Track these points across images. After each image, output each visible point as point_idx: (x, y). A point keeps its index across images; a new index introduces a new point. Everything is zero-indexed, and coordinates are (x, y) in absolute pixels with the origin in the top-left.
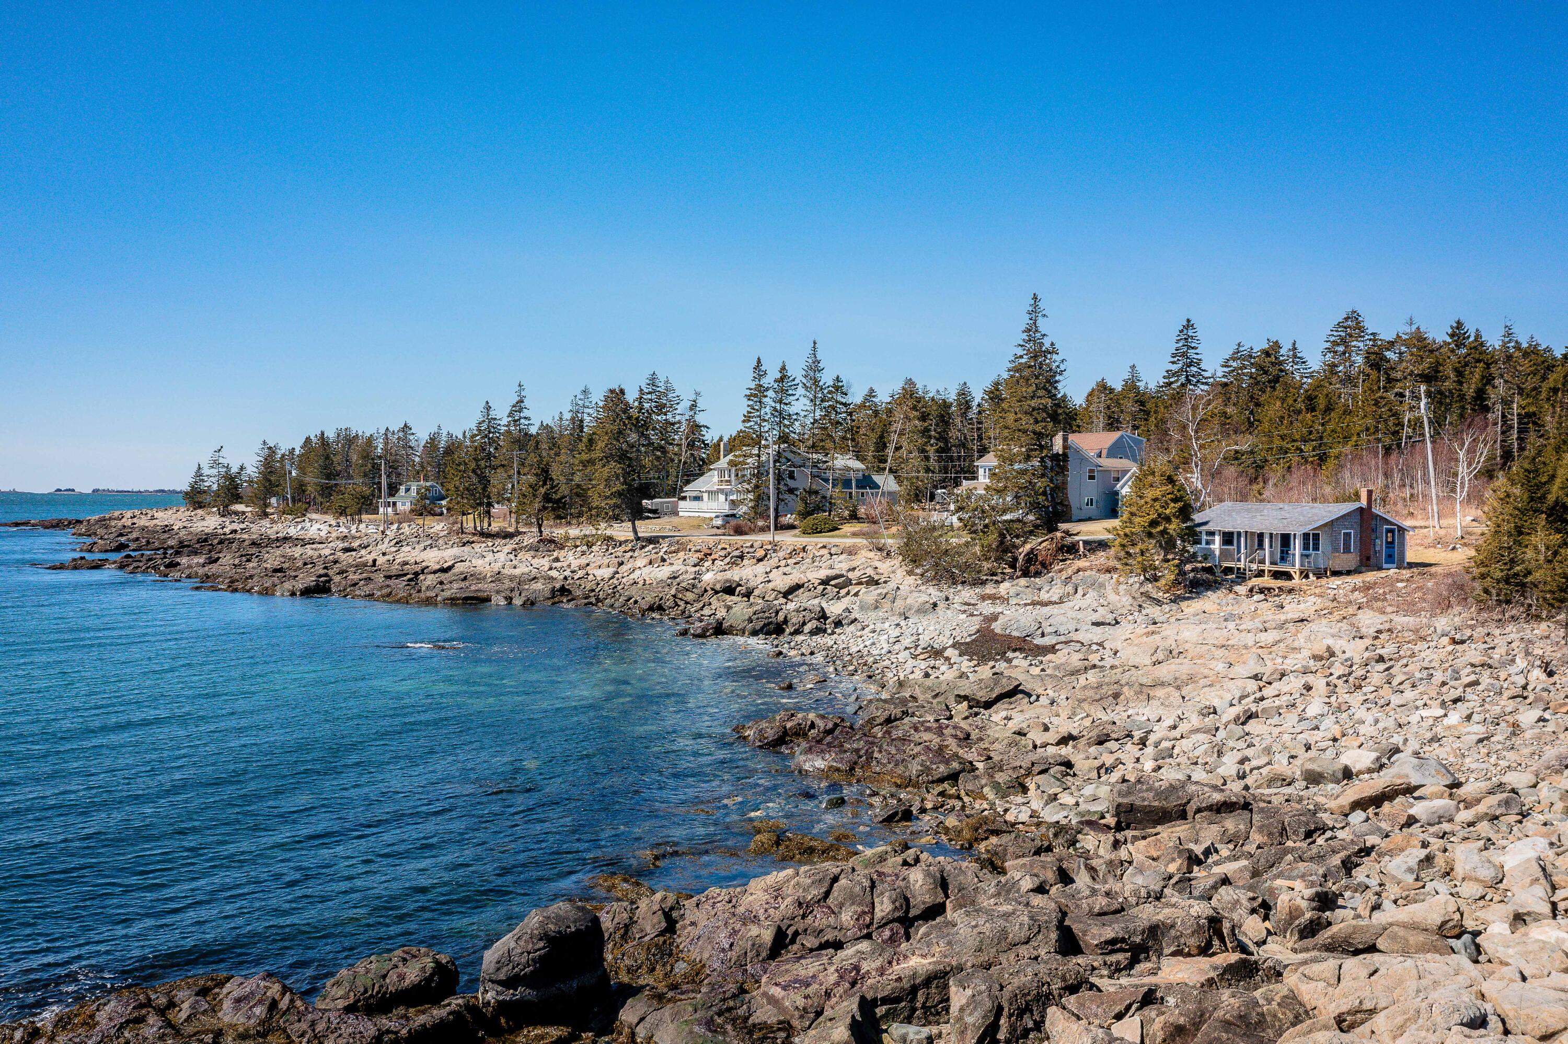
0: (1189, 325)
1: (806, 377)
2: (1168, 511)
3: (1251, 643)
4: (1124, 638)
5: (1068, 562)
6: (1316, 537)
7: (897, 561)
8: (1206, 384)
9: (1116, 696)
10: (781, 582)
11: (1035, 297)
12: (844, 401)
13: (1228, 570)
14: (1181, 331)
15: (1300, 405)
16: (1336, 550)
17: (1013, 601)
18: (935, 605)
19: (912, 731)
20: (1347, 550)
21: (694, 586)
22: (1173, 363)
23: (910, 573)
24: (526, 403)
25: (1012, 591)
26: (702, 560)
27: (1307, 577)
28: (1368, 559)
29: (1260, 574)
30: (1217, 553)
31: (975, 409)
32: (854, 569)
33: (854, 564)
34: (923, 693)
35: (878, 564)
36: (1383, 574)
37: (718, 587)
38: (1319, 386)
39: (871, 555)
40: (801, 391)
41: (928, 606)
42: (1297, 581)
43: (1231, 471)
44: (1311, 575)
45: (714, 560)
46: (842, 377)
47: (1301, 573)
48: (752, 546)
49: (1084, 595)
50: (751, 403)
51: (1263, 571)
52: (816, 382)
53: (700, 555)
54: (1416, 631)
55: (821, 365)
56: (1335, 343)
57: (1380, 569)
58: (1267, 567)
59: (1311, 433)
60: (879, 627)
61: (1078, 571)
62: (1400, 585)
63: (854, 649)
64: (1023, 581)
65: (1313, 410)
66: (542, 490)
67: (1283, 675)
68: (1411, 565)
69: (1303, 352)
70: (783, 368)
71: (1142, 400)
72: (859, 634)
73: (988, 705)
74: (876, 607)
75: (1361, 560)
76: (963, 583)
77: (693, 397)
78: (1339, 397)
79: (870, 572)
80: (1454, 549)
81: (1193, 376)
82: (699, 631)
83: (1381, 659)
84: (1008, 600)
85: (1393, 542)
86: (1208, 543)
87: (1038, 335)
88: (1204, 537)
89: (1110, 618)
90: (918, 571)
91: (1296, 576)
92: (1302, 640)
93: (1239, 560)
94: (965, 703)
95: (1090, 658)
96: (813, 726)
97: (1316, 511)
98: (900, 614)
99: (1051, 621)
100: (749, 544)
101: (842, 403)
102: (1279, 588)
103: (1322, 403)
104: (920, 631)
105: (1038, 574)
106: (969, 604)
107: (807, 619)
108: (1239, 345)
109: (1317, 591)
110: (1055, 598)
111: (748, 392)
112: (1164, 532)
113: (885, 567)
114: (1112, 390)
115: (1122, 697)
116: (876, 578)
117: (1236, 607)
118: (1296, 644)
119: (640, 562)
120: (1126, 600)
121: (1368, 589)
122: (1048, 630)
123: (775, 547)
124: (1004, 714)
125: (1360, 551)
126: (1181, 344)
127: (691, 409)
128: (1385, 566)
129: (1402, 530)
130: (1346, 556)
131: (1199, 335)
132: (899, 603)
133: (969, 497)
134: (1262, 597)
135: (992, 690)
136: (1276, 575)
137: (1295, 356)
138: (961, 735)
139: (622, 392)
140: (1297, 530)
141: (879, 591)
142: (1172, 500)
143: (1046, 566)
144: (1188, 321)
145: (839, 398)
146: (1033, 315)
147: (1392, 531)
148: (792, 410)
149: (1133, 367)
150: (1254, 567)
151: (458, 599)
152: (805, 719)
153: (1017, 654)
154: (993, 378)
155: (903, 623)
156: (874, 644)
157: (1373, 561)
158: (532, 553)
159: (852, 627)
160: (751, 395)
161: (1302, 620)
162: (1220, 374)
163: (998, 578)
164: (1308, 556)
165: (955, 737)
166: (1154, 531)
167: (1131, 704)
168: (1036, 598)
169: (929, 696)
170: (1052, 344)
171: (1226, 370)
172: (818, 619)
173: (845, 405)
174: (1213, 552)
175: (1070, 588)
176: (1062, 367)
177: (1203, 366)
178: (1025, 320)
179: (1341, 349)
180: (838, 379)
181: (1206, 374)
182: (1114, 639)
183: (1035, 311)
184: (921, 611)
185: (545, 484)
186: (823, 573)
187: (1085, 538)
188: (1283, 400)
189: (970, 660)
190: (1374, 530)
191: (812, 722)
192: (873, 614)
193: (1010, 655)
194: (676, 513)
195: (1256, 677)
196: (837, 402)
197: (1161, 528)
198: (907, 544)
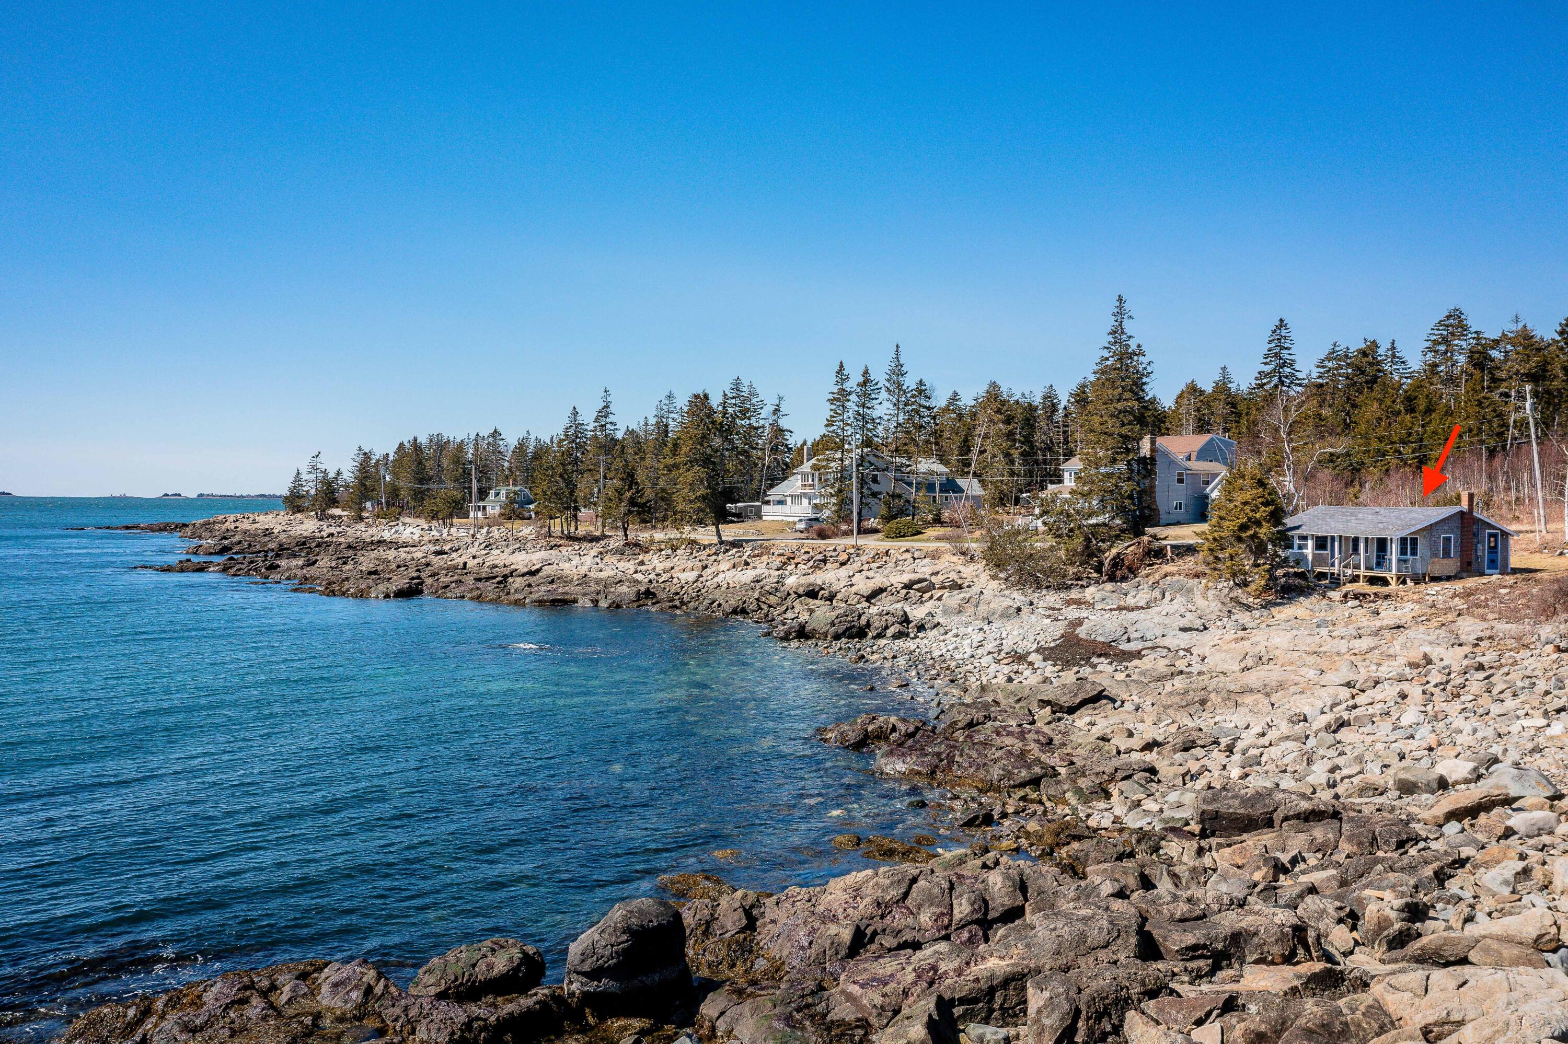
0: (1282, 324)
1: (888, 381)
2: (1258, 515)
3: (1344, 650)
4: (1212, 643)
5: (1155, 567)
6: (1414, 542)
7: (980, 565)
8: (1300, 385)
9: (1203, 702)
10: (863, 586)
11: (1120, 299)
12: (927, 404)
13: (1322, 576)
14: (1274, 332)
15: (1399, 407)
16: (1435, 554)
17: (1099, 606)
18: (1019, 610)
19: (994, 736)
20: (1447, 554)
21: (777, 590)
22: (1266, 364)
23: (994, 577)
24: (612, 408)
25: (1098, 596)
26: (785, 563)
27: (1404, 582)
28: (1469, 564)
29: (1355, 579)
30: (1310, 557)
31: (1061, 412)
32: (937, 573)
33: (937, 568)
34: (1007, 697)
35: (961, 568)
36: (1485, 580)
37: (801, 591)
38: (1419, 386)
39: (955, 559)
40: (884, 395)
41: (1012, 610)
42: (1393, 586)
43: (1326, 474)
44: (1408, 581)
45: (797, 564)
46: (926, 380)
47: (1398, 578)
48: (835, 550)
49: (1172, 600)
50: (833, 407)
51: (1358, 576)
52: (899, 385)
53: (784, 559)
54: (1518, 639)
55: (904, 369)
56: (1436, 343)
57: (1482, 574)
58: (1362, 572)
59: (1410, 435)
60: (962, 631)
61: (1166, 576)
62: (1503, 591)
63: (936, 654)
64: (1109, 586)
65: (1413, 411)
66: (628, 495)
67: (1377, 683)
68: (1515, 571)
69: (1403, 351)
70: (866, 372)
71: (1233, 402)
72: (942, 638)
73: (1072, 710)
74: (960, 612)
75: (1462, 566)
76: (1048, 587)
77: (776, 401)
78: (1441, 398)
79: (953, 576)
80: (1561, 554)
81: (1287, 377)
82: (782, 634)
83: (1481, 667)
84: (1093, 604)
85: (1496, 547)
86: (1300, 547)
87: (1124, 337)
88: (1297, 542)
89: (1198, 624)
90: (1002, 575)
91: (1393, 582)
92: (1398, 647)
93: (1333, 565)
94: (1048, 708)
95: (1177, 663)
96: (894, 729)
97: (1414, 515)
98: (983, 619)
99: (1137, 626)
100: (832, 548)
101: (925, 407)
102: (1375, 594)
103: (1422, 404)
104: (1004, 636)
105: (1124, 579)
106: (1054, 609)
107: (890, 623)
108: (1335, 344)
109: (1415, 597)
110: (1142, 603)
111: (831, 396)
112: (1254, 536)
113: (968, 571)
114: (1202, 392)
115: (1209, 704)
116: (960, 582)
117: (1329, 613)
118: (1391, 651)
119: (724, 566)
120: (1215, 606)
121: (1469, 595)
122: (1134, 635)
123: (859, 551)
124: (1087, 719)
125: (1461, 556)
126: (1273, 345)
127: (774, 414)
128: (1487, 571)
129: (1506, 535)
130: (1445, 561)
131: (1293, 335)
132: (982, 608)
133: (1053, 501)
134: (1357, 603)
135: (1076, 695)
136: (1372, 581)
137: (1394, 356)
138: (1044, 741)
139: (706, 397)
140: (1394, 535)
141: (962, 595)
142: (1263, 504)
143: (1133, 571)
144: (1281, 320)
145: (923, 402)
146: (1119, 317)
147: (1495, 536)
148: (875, 414)
149: (1224, 368)
150: (1349, 572)
151: (546, 601)
152: (887, 722)
153: (1102, 659)
154: (1079, 380)
155: (986, 628)
156: (956, 648)
157: (1474, 566)
158: (618, 556)
159: (935, 632)
160: (834, 399)
161: (1399, 627)
162: (1315, 375)
163: (1084, 583)
164: (1405, 561)
165: (1037, 741)
166: (1243, 535)
167: (1218, 711)
168: (1122, 603)
169: (1011, 700)
170: (1139, 346)
171: (1322, 370)
172: (901, 623)
173: (929, 408)
174: (1305, 557)
175: (1157, 593)
176: (1149, 369)
177: (1296, 367)
178: (1110, 323)
179: (1442, 348)
180: (921, 383)
181: (1299, 375)
182: (1202, 645)
183: (1120, 313)
184: (1005, 615)
185: (630, 488)
186: (906, 578)
187: (1173, 542)
188: (1381, 401)
189: (1054, 666)
190: (1475, 535)
191: (894, 726)
192: (956, 619)
193: (1095, 660)
194: (759, 516)
195: (1348, 685)
196: (920, 406)
197: (1251, 532)
198: (990, 548)
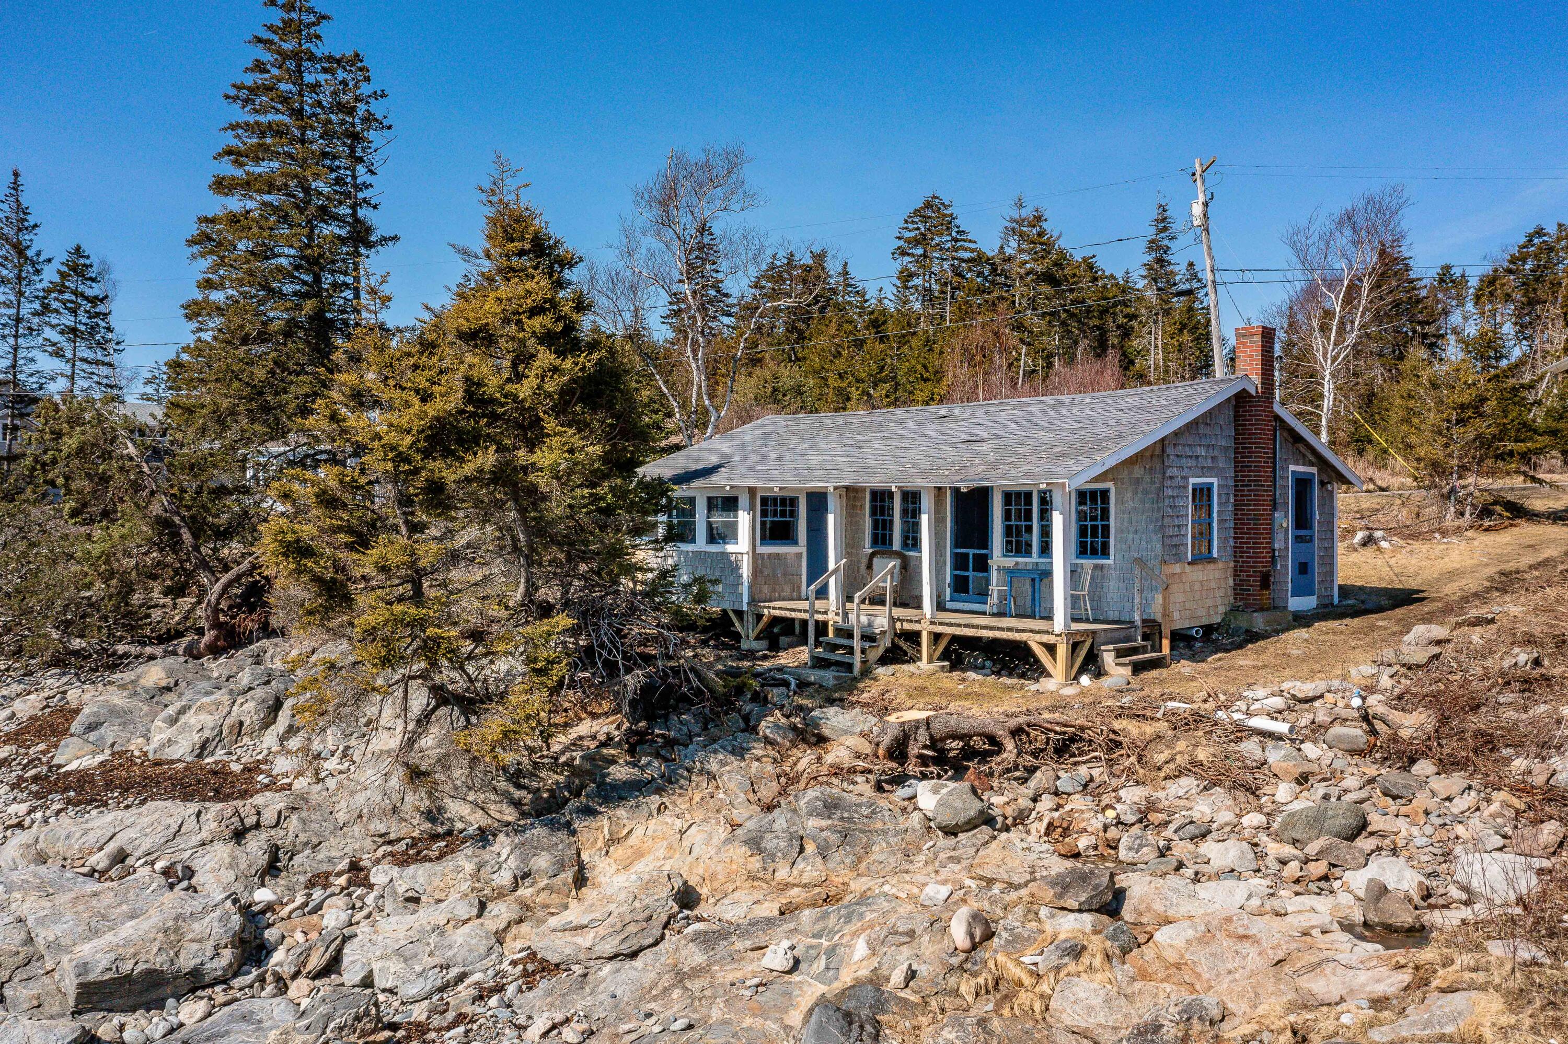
0: (704, 228)
8: (729, 315)
12: (89, 292)
13: (788, 636)
16: (1173, 551)
20: (1202, 549)
22: (683, 282)
27: (1096, 665)
28: (1264, 579)
29: (905, 648)
30: (746, 571)
42: (1059, 682)
44: (1109, 659)
46: (87, 249)
47: (1075, 647)
51: (913, 637)
52: (20, 250)
55: (32, 220)
56: (908, 241)
58: (927, 619)
75: (1239, 590)
85: (1308, 521)
86: (713, 537)
88: (703, 517)
91: (1058, 667)
93: (822, 593)
97: (1082, 411)
101: (82, 295)
108: (773, 258)
125: (1237, 555)
126: (693, 255)
128: (1291, 605)
130: (1197, 574)
131: (719, 244)
136: (968, 656)
137: (847, 283)
140: (1059, 478)
144: (703, 223)
145: (82, 289)
147: (1305, 482)
150: (881, 620)
157: (1273, 592)
171: (757, 292)
174: (730, 565)
177: (723, 288)
179: (920, 250)
180: (79, 253)
181: (730, 301)
188: (840, 325)
196: (75, 293)
